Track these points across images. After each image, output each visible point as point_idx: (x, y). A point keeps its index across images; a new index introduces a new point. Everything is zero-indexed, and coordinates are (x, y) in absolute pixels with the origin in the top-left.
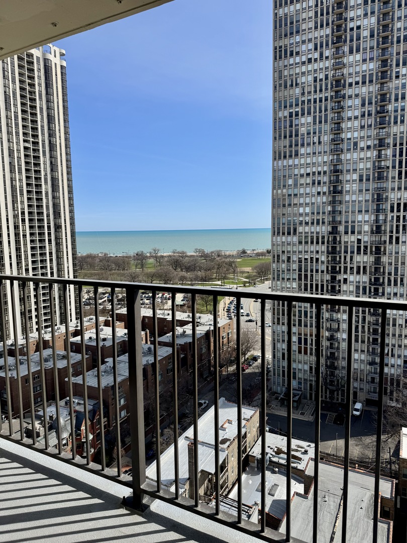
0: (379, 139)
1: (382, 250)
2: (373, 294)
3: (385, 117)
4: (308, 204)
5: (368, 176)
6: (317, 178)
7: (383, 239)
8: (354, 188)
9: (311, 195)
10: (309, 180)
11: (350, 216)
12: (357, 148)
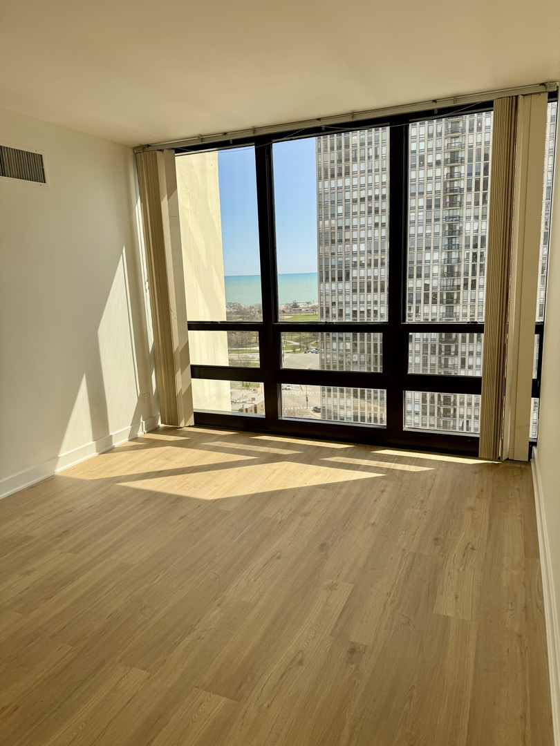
0: (451, 152)
1: (455, 297)
2: (443, 353)
3: (458, 122)
4: (364, 239)
5: (438, 200)
6: (374, 204)
7: (456, 283)
8: (420, 218)
9: (366, 227)
10: (364, 208)
11: (416, 254)
12: (424, 163)
